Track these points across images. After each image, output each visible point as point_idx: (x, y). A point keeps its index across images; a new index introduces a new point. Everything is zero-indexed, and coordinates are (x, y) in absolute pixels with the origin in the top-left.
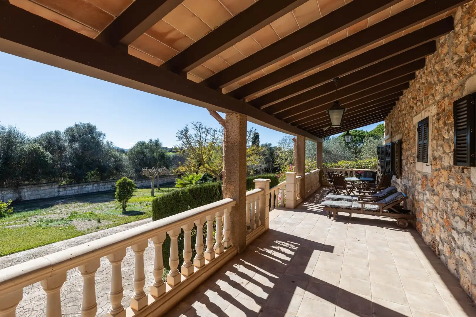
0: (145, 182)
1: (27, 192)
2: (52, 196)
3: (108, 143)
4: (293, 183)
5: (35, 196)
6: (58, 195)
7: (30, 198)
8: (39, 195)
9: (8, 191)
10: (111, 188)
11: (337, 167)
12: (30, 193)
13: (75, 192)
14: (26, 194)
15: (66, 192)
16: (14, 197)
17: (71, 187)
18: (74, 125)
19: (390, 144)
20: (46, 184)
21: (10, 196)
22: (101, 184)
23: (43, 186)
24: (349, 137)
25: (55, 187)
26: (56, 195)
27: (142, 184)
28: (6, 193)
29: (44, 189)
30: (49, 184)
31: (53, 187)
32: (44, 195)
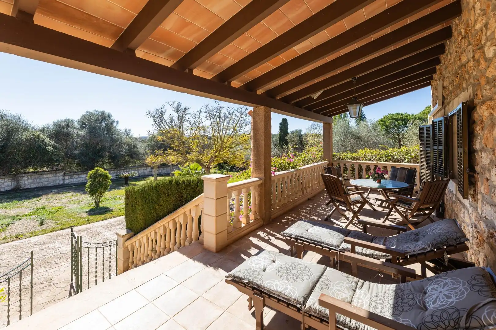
0: (163, 169)
1: (27, 180)
2: (56, 184)
3: (126, 131)
4: (215, 198)
5: (36, 185)
6: (64, 183)
7: (30, 186)
8: (42, 183)
9: (6, 179)
10: (116, 177)
11: (354, 158)
12: (30, 181)
13: (82, 180)
14: (26, 182)
15: (72, 180)
16: (13, 185)
17: (78, 174)
18: (86, 112)
19: (442, 119)
20: (48, 172)
21: (7, 184)
22: (112, 172)
23: (45, 174)
24: (356, 108)
25: (60, 175)
26: (61, 183)
27: (160, 171)
28: (3, 182)
29: (47, 177)
30: (53, 172)
31: (58, 174)
32: (46, 183)
